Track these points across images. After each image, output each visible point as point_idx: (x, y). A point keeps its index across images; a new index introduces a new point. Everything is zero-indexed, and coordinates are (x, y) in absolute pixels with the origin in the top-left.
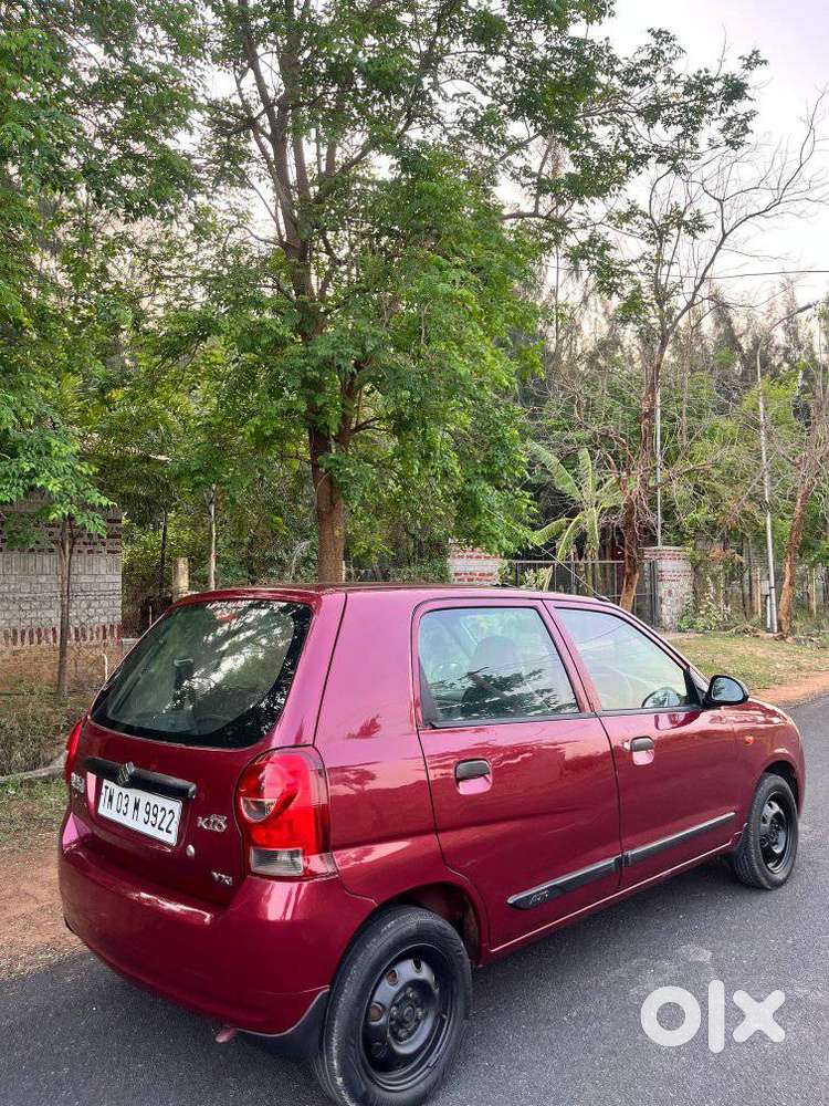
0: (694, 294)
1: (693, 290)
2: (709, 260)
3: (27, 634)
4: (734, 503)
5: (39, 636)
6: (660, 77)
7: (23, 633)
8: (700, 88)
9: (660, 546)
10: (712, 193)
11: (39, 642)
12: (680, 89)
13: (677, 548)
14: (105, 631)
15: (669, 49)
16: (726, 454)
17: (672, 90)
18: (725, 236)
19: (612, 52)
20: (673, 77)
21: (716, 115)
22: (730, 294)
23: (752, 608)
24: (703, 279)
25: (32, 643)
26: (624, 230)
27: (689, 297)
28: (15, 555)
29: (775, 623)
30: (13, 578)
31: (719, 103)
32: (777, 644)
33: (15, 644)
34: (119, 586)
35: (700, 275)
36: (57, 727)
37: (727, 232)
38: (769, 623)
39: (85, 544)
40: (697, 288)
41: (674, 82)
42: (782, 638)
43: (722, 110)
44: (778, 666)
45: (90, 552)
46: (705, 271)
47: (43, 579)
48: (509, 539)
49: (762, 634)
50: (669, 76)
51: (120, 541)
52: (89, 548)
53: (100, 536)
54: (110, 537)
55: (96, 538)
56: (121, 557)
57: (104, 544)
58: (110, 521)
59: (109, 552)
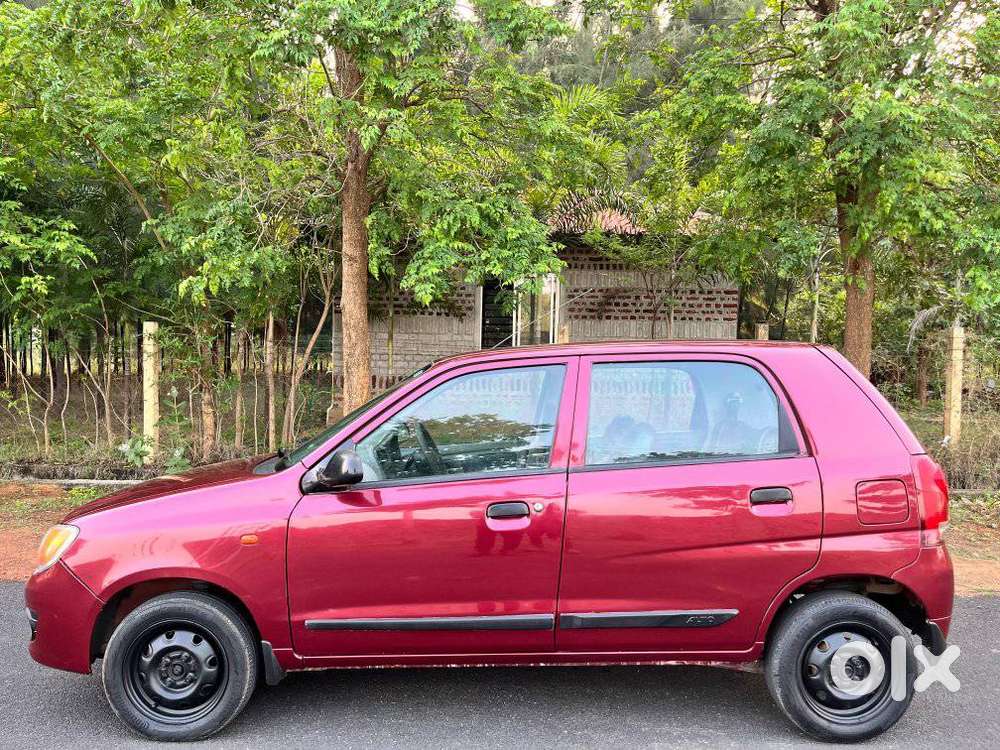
28: (646, 323)
39: (703, 312)
45: (708, 319)
51: (736, 309)
52: (707, 316)
53: (717, 306)
54: (725, 306)
55: (713, 308)
56: (735, 324)
57: (720, 313)
58: (727, 292)
59: (725, 319)
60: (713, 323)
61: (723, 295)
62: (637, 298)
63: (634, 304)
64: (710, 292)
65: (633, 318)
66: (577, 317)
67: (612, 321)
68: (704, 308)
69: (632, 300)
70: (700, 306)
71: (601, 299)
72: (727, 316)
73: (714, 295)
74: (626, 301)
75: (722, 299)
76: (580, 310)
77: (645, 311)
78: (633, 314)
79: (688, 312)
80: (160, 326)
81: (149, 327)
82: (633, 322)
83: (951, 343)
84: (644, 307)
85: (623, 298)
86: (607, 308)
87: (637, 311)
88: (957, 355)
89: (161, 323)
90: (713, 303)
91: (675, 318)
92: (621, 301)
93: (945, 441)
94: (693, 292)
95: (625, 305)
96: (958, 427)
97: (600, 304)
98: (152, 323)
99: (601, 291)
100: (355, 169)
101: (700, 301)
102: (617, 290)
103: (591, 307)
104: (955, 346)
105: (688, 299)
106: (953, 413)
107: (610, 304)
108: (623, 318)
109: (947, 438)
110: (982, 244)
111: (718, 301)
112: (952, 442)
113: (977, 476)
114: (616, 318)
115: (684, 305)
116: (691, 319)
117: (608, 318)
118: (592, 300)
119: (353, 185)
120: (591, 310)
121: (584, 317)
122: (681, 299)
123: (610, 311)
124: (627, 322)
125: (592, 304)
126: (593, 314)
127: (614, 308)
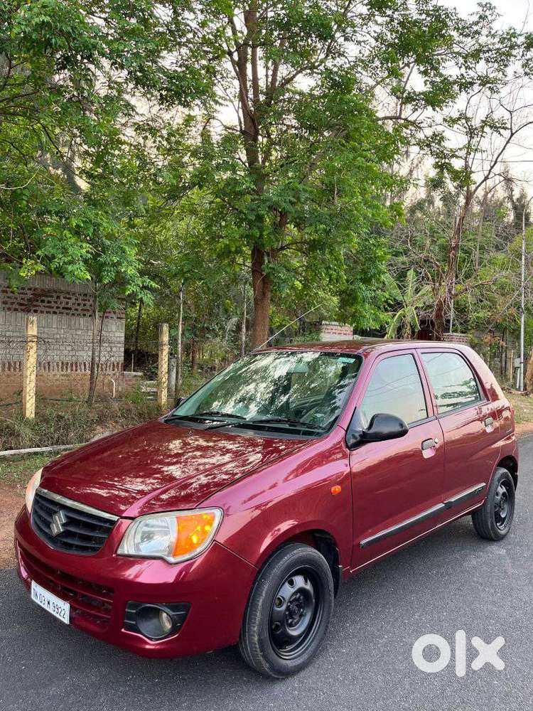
0: (490, 171)
1: (489, 168)
2: (501, 150)
3: (69, 365)
4: (503, 307)
5: (76, 367)
6: (485, 32)
7: (67, 364)
8: (509, 40)
9: (451, 333)
10: (506, 107)
11: (76, 370)
12: (497, 40)
13: (463, 335)
14: (114, 365)
15: (492, 15)
16: (502, 276)
17: (492, 40)
18: (512, 134)
19: (459, 16)
20: (493, 32)
21: (519, 57)
22: (513, 173)
23: (506, 376)
24: (496, 162)
25: (72, 370)
26: (455, 128)
27: (486, 173)
28: (64, 317)
29: (522, 385)
30: (62, 331)
31: (521, 50)
32: (523, 398)
33: (62, 371)
34: (123, 339)
35: (494, 160)
36: (93, 420)
37: (513, 132)
38: (518, 385)
40: (492, 167)
41: (494, 36)
42: (527, 394)
43: (523, 55)
44: (525, 411)
45: (107, 317)
46: (497, 158)
47: (79, 332)
48: (374, 320)
49: (514, 391)
50: (490, 32)
51: (124, 311)
52: (106, 315)
56: (124, 321)
57: (115, 313)
58: (119, 299)
59: (118, 318)
60: (110, 320)
62: (58, 297)
63: (55, 302)
65: (55, 313)
66: (9, 309)
67: (39, 314)
69: (54, 299)
71: (29, 295)
72: (119, 316)
74: (50, 299)
76: (12, 303)
77: (63, 308)
78: (55, 309)
82: (55, 316)
84: (63, 305)
85: (47, 296)
86: (35, 303)
87: (58, 308)
91: (84, 315)
92: (46, 299)
95: (49, 302)
97: (29, 300)
99: (30, 289)
102: (43, 290)
103: (22, 302)
107: (37, 301)
108: (47, 312)
114: (42, 312)
117: (36, 311)
118: (23, 296)
120: (21, 305)
121: (16, 310)
122: (89, 301)
123: (37, 306)
124: (50, 316)
125: (22, 299)
126: (23, 307)
127: (40, 304)
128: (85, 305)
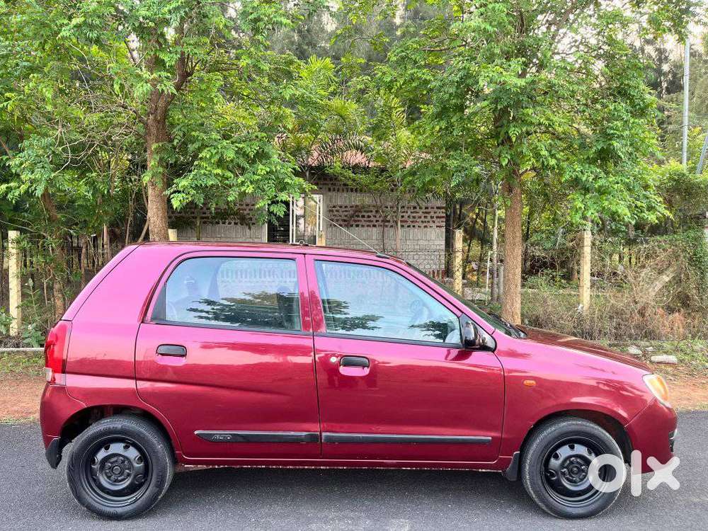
34: (444, 246)
39: (422, 222)
45: (425, 227)
51: (444, 220)
52: (425, 224)
53: (432, 217)
54: (437, 217)
55: (429, 218)
56: (444, 230)
57: (434, 222)
58: (438, 208)
59: (437, 227)
60: (429, 229)
61: (436, 210)
62: (377, 212)
63: (375, 216)
64: (427, 208)
65: (374, 226)
67: (360, 228)
68: (423, 219)
69: (374, 213)
70: (420, 217)
71: (351, 212)
72: (438, 224)
73: (429, 210)
74: (370, 214)
75: (435, 213)
76: (337, 220)
77: (382, 221)
78: (374, 223)
79: (412, 222)
80: (21, 234)
81: (13, 234)
82: (374, 229)
83: (583, 242)
84: (382, 218)
85: (368, 212)
86: (356, 219)
87: (377, 221)
88: (587, 250)
89: (22, 231)
90: (429, 216)
91: (402, 226)
92: (366, 214)
93: (580, 307)
94: (415, 208)
95: (369, 217)
96: (588, 298)
97: (351, 216)
98: (15, 232)
99: (352, 207)
100: (155, 119)
101: (420, 214)
102: (363, 207)
103: (345, 218)
104: (586, 244)
105: (412, 212)
106: (585, 289)
107: (358, 216)
108: (368, 226)
109: (581, 305)
110: (580, 175)
111: (432, 214)
112: (584, 309)
113: (600, 331)
114: (363, 226)
115: (409, 217)
116: (414, 226)
117: (357, 226)
118: (346, 213)
119: (154, 130)
120: (345, 221)
121: (341, 226)
122: (407, 212)
123: (358, 221)
124: (370, 229)
125: (346, 216)
126: (346, 223)
127: (362, 219)
128: (403, 217)
